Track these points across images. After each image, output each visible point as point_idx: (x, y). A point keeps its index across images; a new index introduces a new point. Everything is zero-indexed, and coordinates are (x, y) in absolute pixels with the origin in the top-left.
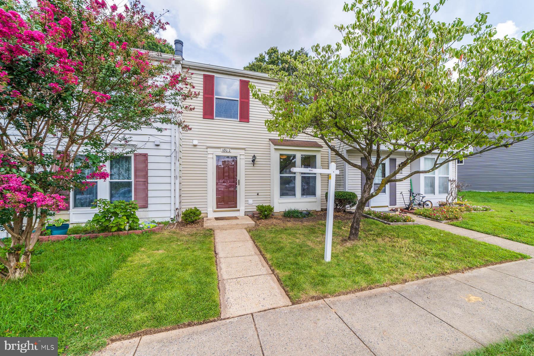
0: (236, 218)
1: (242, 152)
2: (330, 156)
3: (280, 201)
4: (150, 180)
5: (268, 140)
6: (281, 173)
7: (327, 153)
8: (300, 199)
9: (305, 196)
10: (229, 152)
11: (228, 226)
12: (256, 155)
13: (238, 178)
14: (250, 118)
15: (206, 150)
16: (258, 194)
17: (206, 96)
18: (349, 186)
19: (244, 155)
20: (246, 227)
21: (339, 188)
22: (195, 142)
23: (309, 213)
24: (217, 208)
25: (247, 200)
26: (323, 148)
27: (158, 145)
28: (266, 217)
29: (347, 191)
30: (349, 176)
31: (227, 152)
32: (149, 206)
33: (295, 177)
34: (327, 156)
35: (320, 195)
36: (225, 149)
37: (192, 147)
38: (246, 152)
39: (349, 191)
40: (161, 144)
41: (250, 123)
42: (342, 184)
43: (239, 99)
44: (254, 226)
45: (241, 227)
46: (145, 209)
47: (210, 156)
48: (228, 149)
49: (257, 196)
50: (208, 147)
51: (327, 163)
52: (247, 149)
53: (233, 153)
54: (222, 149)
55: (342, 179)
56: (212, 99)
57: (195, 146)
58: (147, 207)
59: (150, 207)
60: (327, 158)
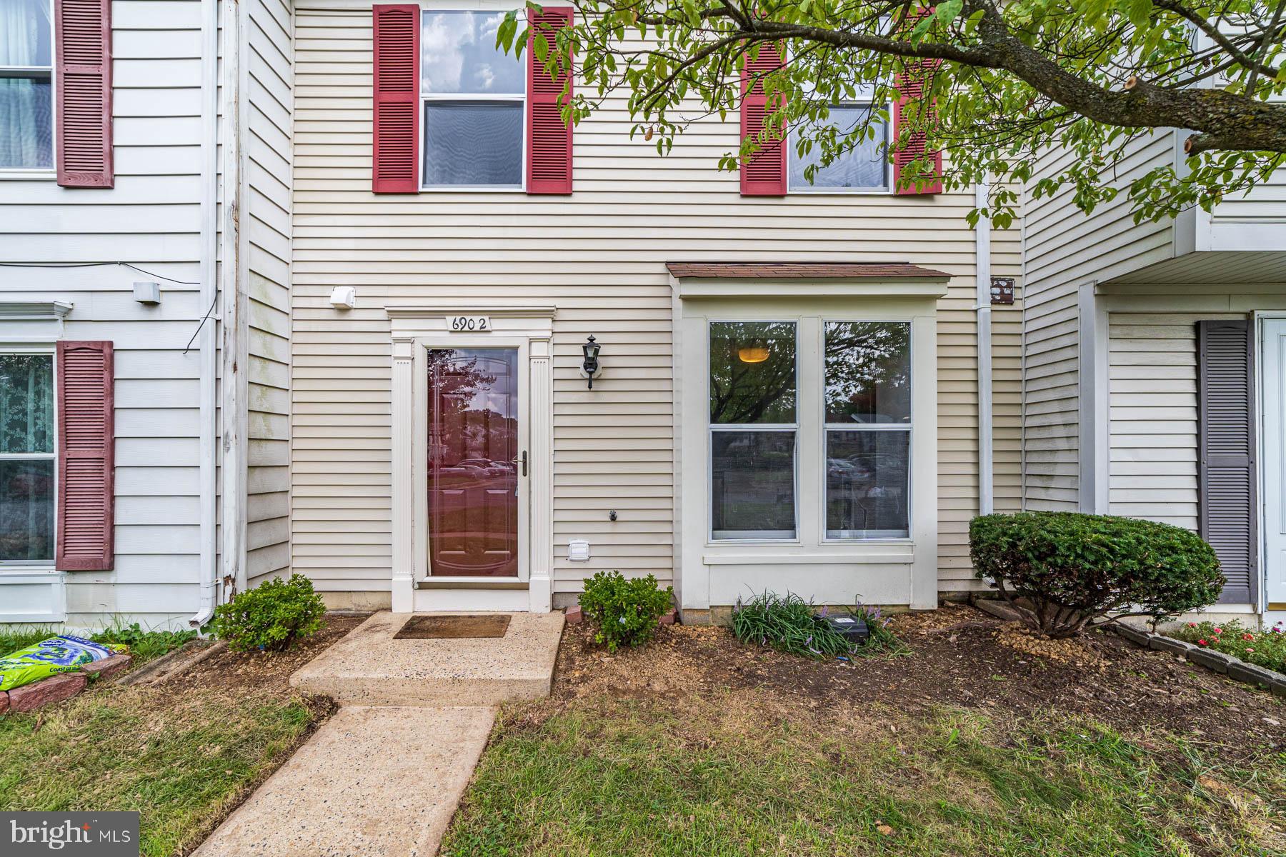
0: (497, 626)
1: (543, 327)
2: (985, 328)
3: (712, 557)
4: (124, 454)
5: (661, 268)
6: (715, 418)
7: (971, 317)
8: (820, 545)
9: (845, 533)
10: (483, 330)
11: (408, 689)
12: (599, 339)
13: (522, 447)
14: (576, 174)
15: (385, 327)
16: (613, 518)
17: (387, 97)
18: (1115, 482)
19: (547, 340)
20: (506, 698)
21: (1041, 494)
22: (340, 296)
23: (871, 628)
24: (434, 574)
25: (561, 540)
26: (953, 282)
27: (151, 305)
28: (627, 641)
29: (1099, 512)
30: (1116, 428)
31: (471, 331)
32: (119, 562)
33: (792, 435)
34: (971, 329)
35: (935, 527)
36: (462, 317)
37: (332, 315)
38: (560, 327)
39: (1115, 512)
40: (165, 300)
41: (576, 198)
42: (1059, 470)
43: (523, 97)
44: (546, 693)
45: (478, 698)
46: (102, 577)
47: (402, 350)
48: (476, 318)
49: (609, 527)
50: (395, 314)
51: (971, 364)
52: (562, 315)
53: (501, 334)
54: (450, 319)
55: (1062, 444)
56: (409, 108)
57: (343, 309)
58: (111, 568)
59: (125, 569)
60: (971, 340)
